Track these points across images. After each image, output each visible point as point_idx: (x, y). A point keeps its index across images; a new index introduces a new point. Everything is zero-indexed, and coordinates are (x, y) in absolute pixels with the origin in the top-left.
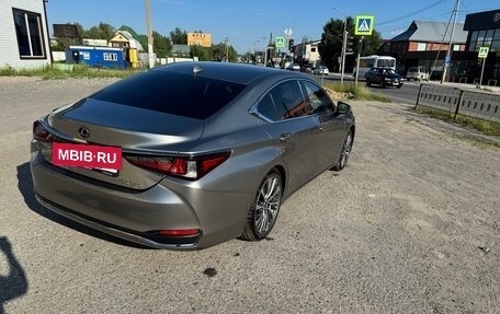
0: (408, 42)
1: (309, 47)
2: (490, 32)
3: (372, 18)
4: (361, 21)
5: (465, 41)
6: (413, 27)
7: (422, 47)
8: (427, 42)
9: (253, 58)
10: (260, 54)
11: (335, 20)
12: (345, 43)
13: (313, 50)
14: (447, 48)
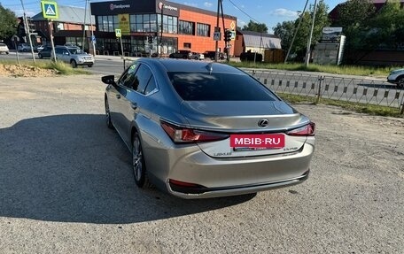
2: (110, 17)
3: (55, 4)
4: (46, 6)
14: (80, 28)
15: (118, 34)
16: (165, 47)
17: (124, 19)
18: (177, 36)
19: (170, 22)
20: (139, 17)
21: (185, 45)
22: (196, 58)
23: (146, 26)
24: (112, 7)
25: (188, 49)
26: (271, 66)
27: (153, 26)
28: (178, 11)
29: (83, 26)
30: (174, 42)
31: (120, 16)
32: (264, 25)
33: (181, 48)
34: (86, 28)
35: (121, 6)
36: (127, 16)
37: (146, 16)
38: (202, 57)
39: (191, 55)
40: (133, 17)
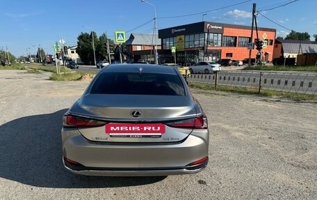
0: (132, 45)
1: (69, 51)
2: (171, 39)
3: (124, 33)
4: (118, 34)
5: (160, 44)
6: (132, 37)
7: (139, 48)
8: (141, 45)
9: (28, 60)
10: (33, 56)
11: (84, 33)
12: (108, 48)
13: (73, 52)
14: (151, 48)
15: (174, 50)
16: (210, 58)
17: (180, 39)
18: (221, 48)
19: (216, 38)
20: (192, 37)
21: (227, 55)
22: (236, 65)
23: (197, 43)
24: (173, 31)
25: (229, 58)
26: (300, 68)
27: (202, 42)
28: (223, 30)
29: (154, 46)
30: (218, 53)
31: (178, 37)
32: (306, 34)
33: (224, 57)
34: (156, 48)
35: (179, 30)
36: (183, 37)
37: (197, 36)
38: (241, 63)
39: (231, 62)
40: (187, 37)
